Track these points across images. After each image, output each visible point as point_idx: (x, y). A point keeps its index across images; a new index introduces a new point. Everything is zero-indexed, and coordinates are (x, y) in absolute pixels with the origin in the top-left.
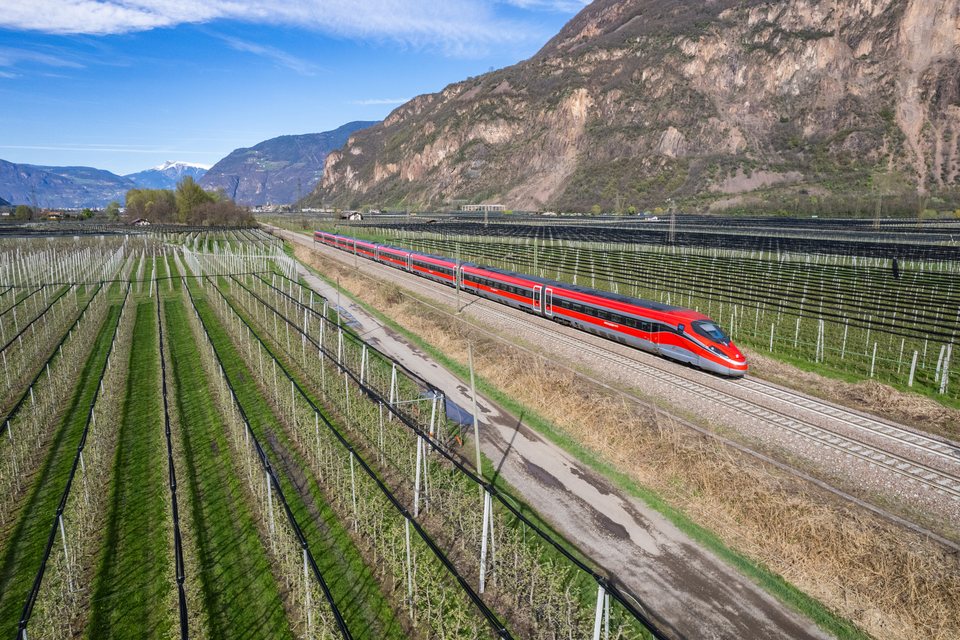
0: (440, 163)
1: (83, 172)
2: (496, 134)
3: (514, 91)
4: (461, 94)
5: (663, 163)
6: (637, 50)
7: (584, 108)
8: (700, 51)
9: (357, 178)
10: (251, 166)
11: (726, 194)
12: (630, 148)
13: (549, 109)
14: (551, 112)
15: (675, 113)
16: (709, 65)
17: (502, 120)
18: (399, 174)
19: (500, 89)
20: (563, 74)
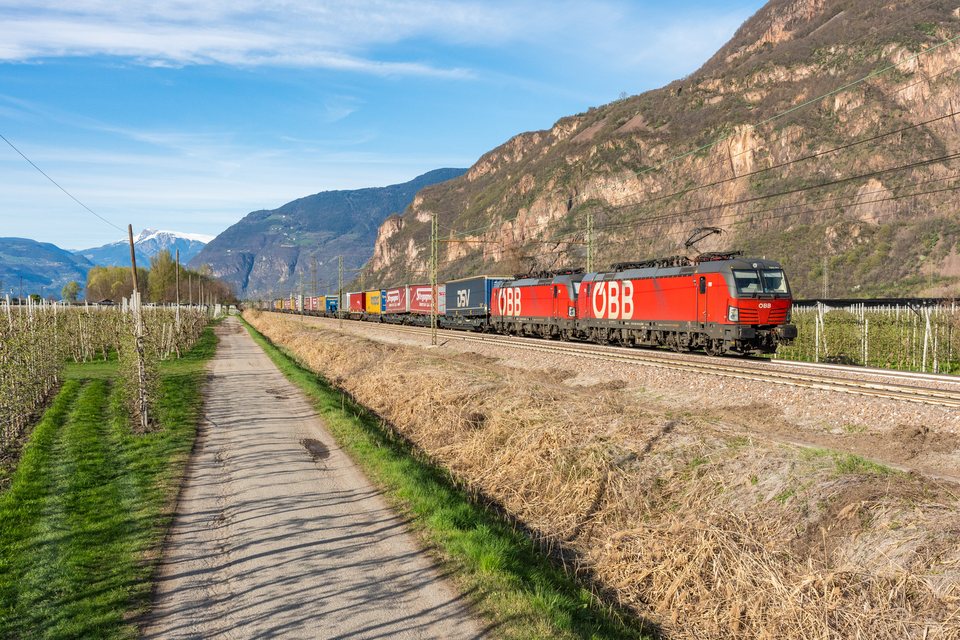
0: (540, 235)
1: (15, 247)
2: (621, 191)
3: (650, 129)
4: (578, 132)
5: (856, 233)
6: (831, 65)
7: (749, 154)
8: (920, 65)
9: (423, 256)
10: (274, 238)
11: (944, 278)
12: (811, 211)
13: (698, 154)
14: (700, 160)
15: (879, 158)
16: (934, 85)
17: (629, 172)
18: (480, 252)
19: (628, 127)
20: (721, 103)
